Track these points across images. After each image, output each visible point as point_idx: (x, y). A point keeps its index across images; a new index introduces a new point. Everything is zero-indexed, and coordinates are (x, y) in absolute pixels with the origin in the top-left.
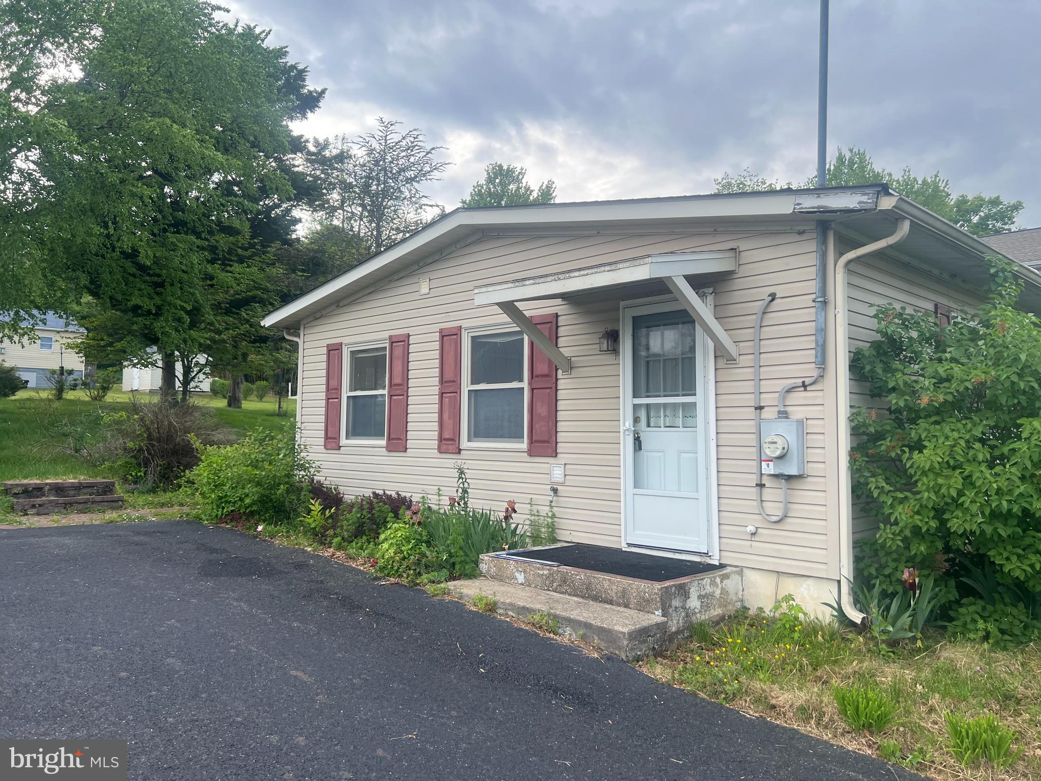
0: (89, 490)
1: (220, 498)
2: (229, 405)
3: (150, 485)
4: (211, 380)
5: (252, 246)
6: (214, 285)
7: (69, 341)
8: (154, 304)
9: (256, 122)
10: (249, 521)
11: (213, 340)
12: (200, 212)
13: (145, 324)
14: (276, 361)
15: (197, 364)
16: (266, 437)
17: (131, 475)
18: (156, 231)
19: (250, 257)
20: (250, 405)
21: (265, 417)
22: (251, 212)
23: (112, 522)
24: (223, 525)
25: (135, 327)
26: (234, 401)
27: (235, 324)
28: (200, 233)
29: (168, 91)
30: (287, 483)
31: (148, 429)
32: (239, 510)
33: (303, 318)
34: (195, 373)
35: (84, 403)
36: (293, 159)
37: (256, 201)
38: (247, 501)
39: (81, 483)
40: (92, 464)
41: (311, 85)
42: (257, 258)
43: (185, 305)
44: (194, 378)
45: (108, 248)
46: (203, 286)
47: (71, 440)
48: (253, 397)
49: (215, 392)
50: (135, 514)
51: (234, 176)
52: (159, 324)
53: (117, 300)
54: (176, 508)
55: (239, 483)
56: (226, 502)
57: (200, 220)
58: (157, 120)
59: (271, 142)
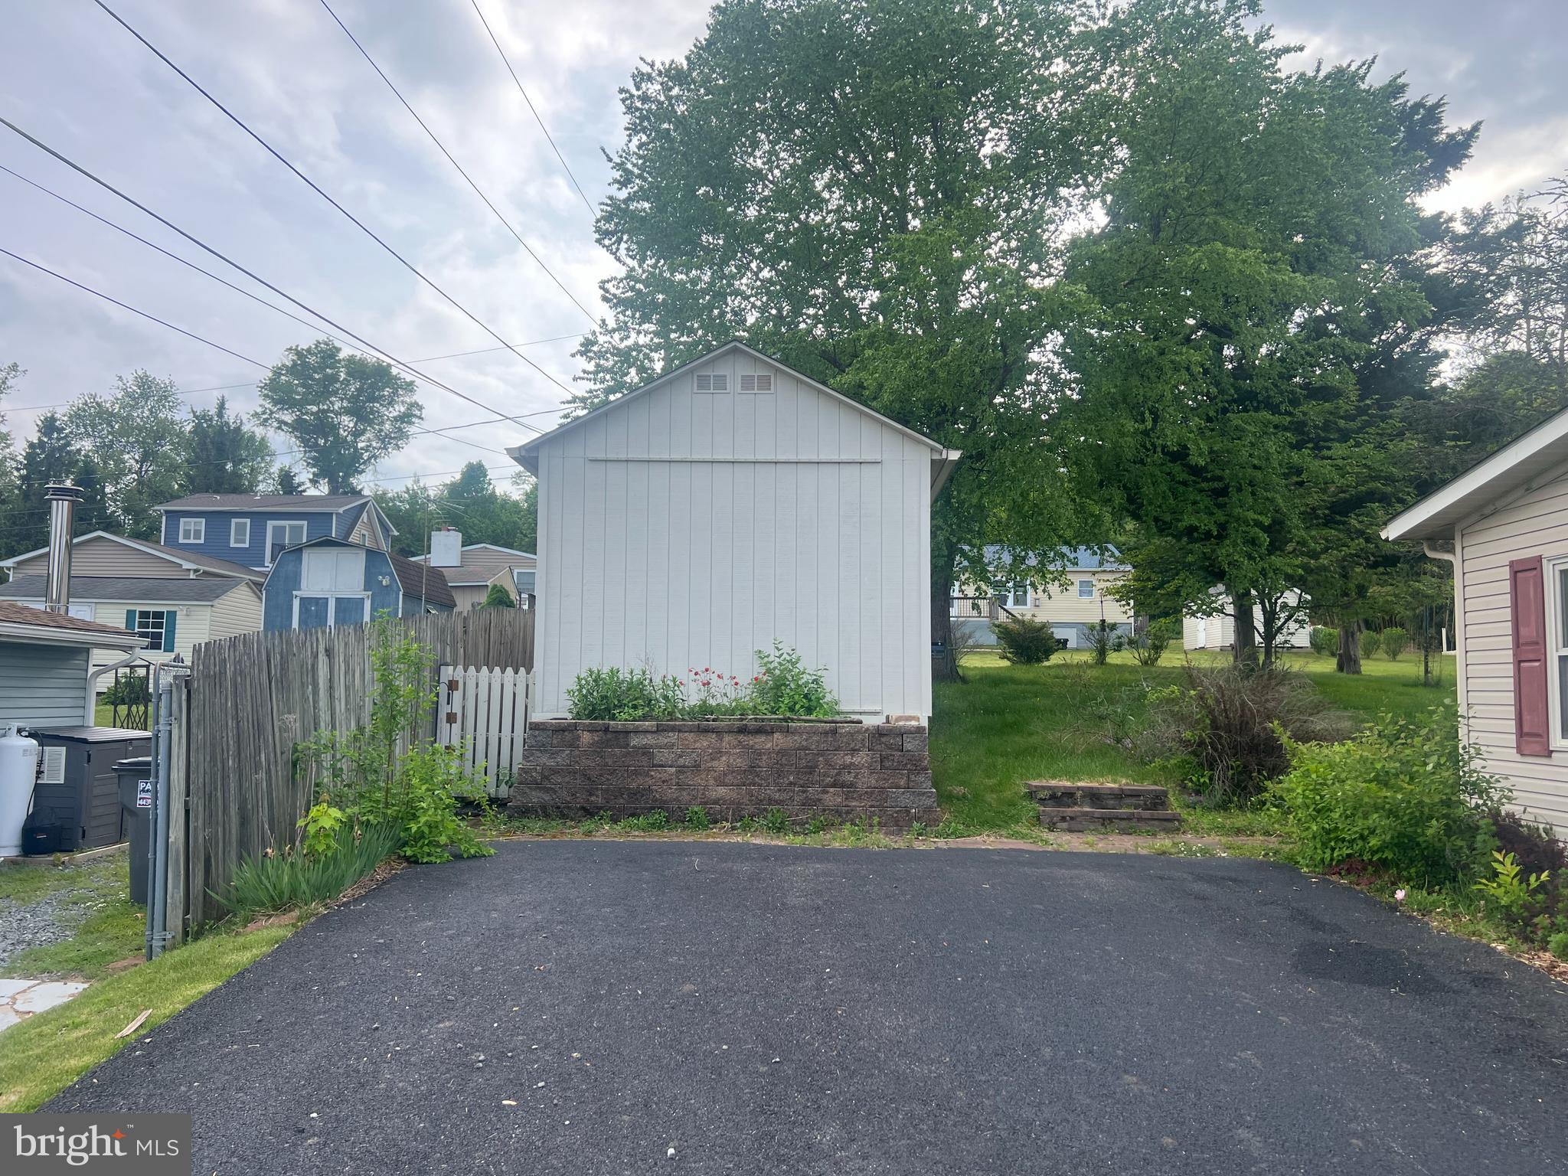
0: (1133, 801)
1: (1328, 832)
2: (1341, 668)
3: (1219, 796)
4: (1309, 629)
5: (1362, 411)
6: (1303, 482)
7: (1108, 584)
8: (1215, 522)
9: (1358, 211)
10: (1380, 877)
11: (1305, 567)
12: (1274, 373)
13: (1204, 553)
14: (1416, 594)
15: (1285, 606)
16: (1400, 731)
17: (1191, 780)
18: (1212, 414)
19: (1360, 430)
20: (1374, 667)
21: (1401, 689)
22: (1358, 358)
23: (1164, 853)
24: (1335, 878)
25: (1190, 558)
26: (1347, 663)
27: (1340, 540)
28: (1278, 406)
29: (1217, 204)
30: (1445, 816)
31: (1211, 712)
32: (1361, 855)
33: (1459, 520)
34: (1282, 620)
35: (1132, 670)
36: (1426, 256)
37: (1366, 338)
38: (1374, 842)
39: (1122, 790)
40: (1140, 761)
41: (1452, 125)
42: (1372, 430)
43: (1261, 518)
44: (1280, 628)
45: (1149, 450)
46: (1286, 486)
47: (1109, 725)
48: (1381, 654)
49: (1318, 646)
50: (1197, 844)
51: (1327, 308)
52: (1223, 551)
53: (1165, 523)
54: (1259, 837)
55: (1357, 808)
56: (1337, 839)
57: (1276, 386)
58: (1205, 247)
59: (1385, 237)
